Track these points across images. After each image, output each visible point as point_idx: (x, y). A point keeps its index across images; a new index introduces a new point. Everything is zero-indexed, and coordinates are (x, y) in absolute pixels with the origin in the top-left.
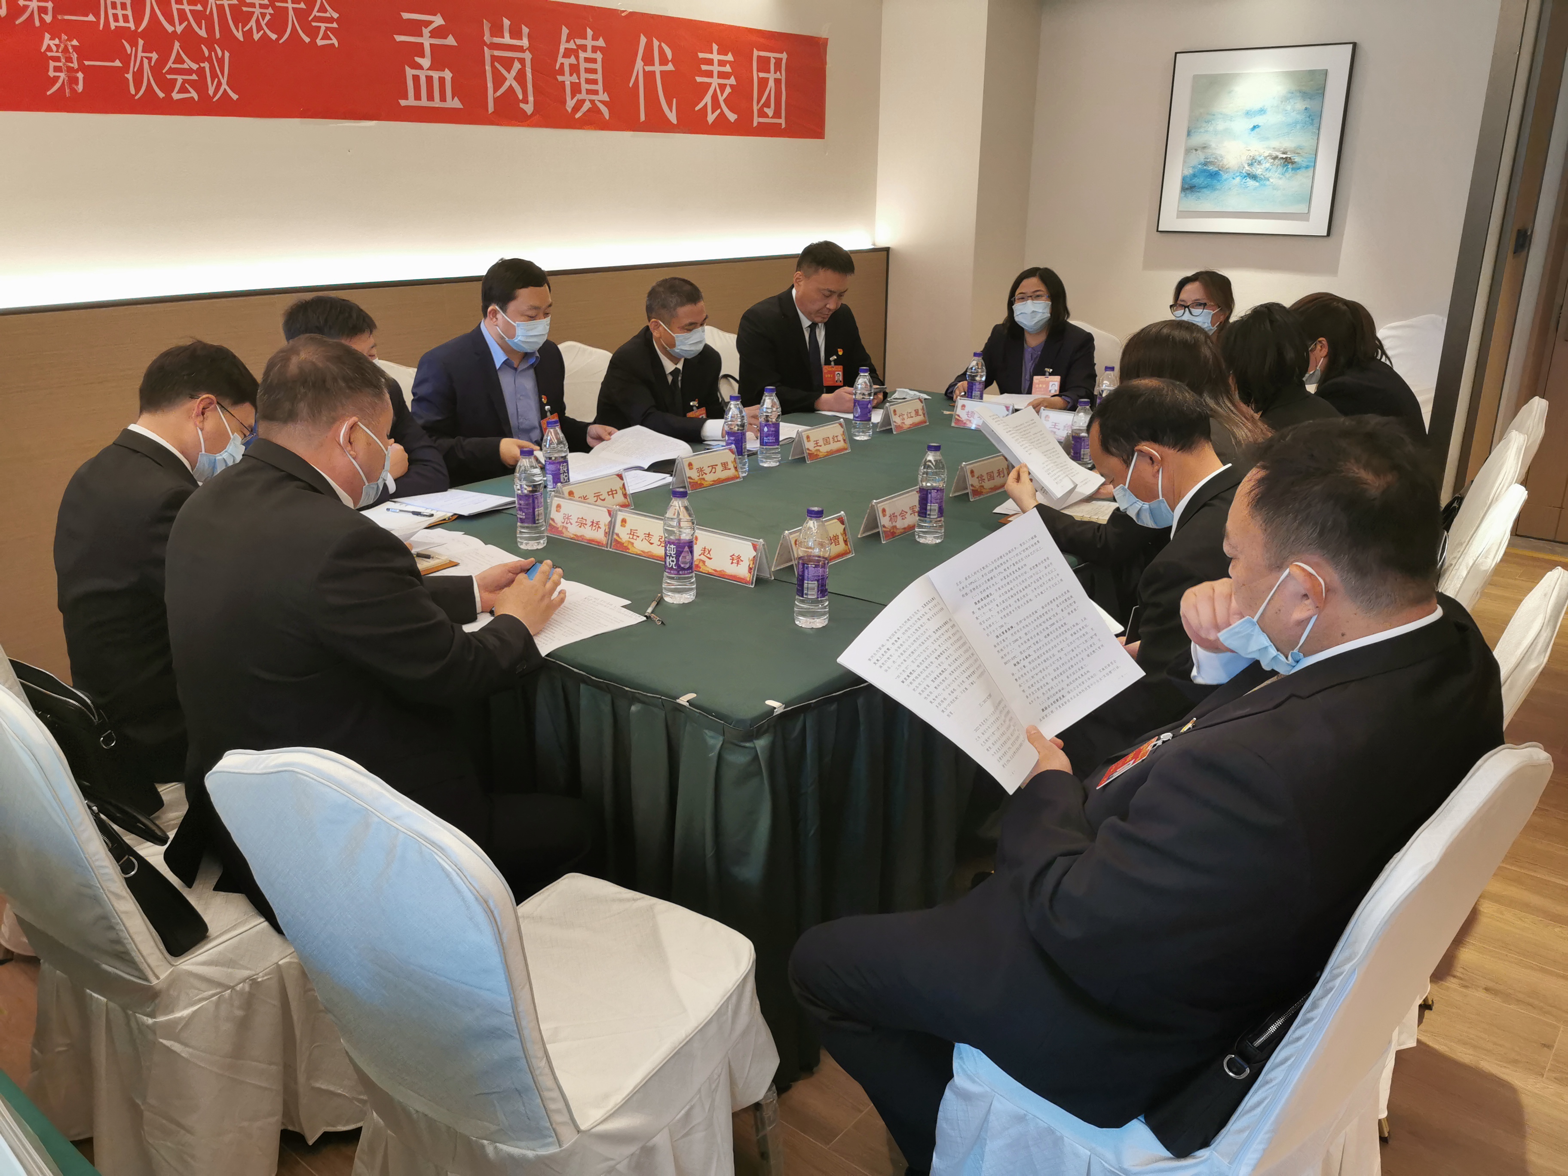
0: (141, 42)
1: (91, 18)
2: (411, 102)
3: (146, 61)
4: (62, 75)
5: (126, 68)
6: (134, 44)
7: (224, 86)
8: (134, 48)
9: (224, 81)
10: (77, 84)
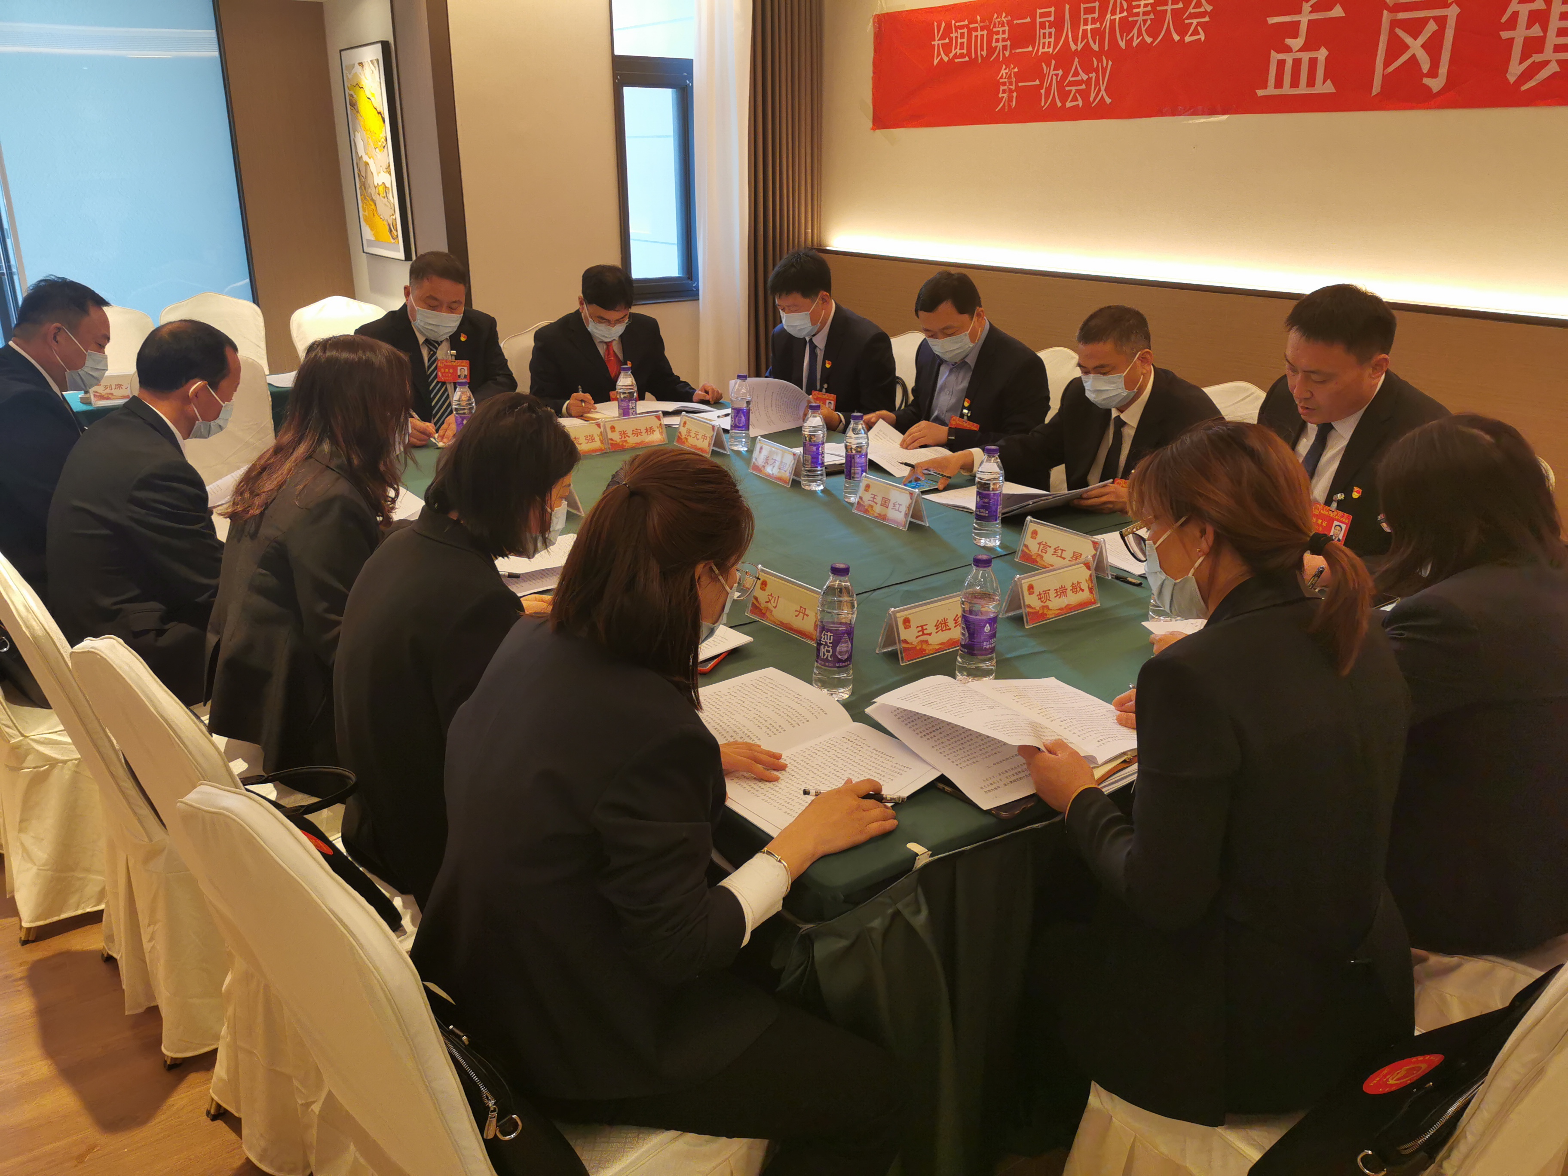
0: (1053, 62)
1: (1030, 49)
2: (1271, 90)
3: (1054, 77)
4: (1005, 95)
5: (1040, 86)
6: (1048, 65)
7: (1103, 92)
8: (1048, 69)
9: (1103, 88)
10: (1012, 101)
